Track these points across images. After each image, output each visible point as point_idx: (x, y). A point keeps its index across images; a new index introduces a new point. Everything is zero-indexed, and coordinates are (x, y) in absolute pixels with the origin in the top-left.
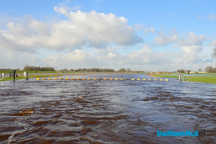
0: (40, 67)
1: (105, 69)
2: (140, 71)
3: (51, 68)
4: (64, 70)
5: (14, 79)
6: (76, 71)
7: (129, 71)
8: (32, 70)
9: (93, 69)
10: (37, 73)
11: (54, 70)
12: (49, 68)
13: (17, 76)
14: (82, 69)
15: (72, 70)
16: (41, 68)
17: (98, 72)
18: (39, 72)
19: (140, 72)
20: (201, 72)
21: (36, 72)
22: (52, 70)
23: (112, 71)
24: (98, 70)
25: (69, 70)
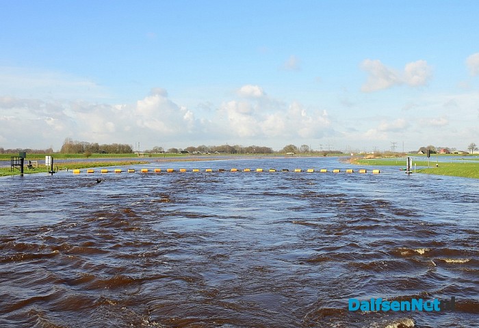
0: (100, 144)
1: (251, 148)
2: (332, 150)
3: (123, 147)
4: (156, 151)
5: (22, 172)
6: (182, 152)
7: (306, 151)
8: (80, 152)
9: (223, 147)
10: (89, 158)
11: (131, 152)
12: (120, 147)
13: (30, 166)
14: (196, 147)
15: (175, 151)
16: (101, 147)
17: (234, 155)
18: (95, 156)
19: (332, 152)
20: (475, 152)
21: (88, 156)
22: (127, 150)
23: (267, 151)
24: (233, 151)
25: (166, 151)
